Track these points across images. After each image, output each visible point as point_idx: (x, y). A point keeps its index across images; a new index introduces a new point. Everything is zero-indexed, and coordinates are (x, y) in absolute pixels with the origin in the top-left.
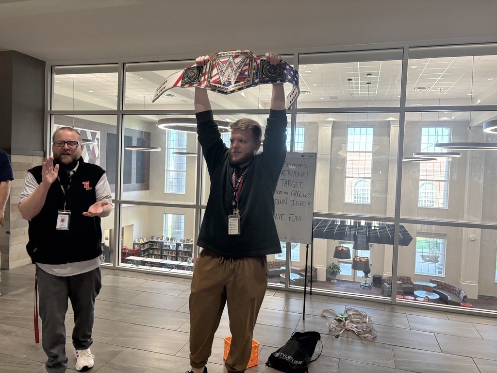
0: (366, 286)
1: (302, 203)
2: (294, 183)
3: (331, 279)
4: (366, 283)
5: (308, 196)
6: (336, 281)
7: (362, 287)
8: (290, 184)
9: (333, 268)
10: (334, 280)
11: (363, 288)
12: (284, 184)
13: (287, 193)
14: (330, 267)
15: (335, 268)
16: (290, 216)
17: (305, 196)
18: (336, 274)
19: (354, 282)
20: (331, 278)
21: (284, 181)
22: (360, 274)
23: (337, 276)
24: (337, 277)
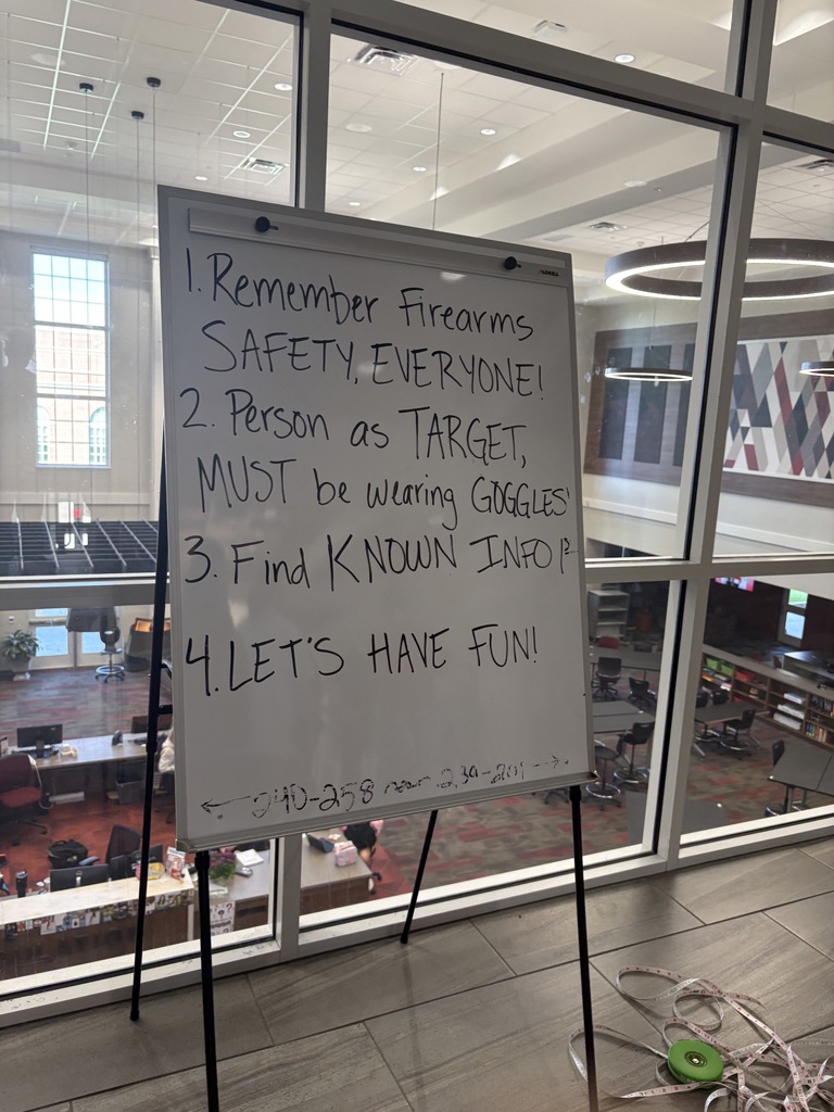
0: (110, 676)
1: (529, 548)
2: (479, 431)
3: (14, 675)
4: (111, 668)
5: (557, 505)
6: (28, 676)
7: (102, 679)
8: (460, 436)
9: (17, 645)
10: (23, 673)
11: (106, 681)
12: (424, 438)
13: (447, 497)
14: (11, 644)
15: (23, 643)
16: (482, 636)
17: (539, 507)
18: (29, 659)
19: (77, 669)
20: (15, 670)
21: (425, 418)
22: (92, 643)
23: (30, 663)
24: (31, 666)
